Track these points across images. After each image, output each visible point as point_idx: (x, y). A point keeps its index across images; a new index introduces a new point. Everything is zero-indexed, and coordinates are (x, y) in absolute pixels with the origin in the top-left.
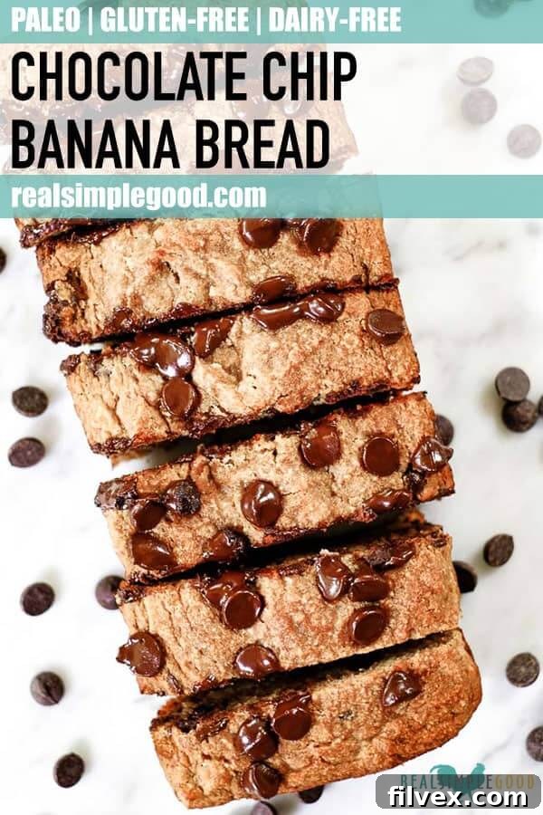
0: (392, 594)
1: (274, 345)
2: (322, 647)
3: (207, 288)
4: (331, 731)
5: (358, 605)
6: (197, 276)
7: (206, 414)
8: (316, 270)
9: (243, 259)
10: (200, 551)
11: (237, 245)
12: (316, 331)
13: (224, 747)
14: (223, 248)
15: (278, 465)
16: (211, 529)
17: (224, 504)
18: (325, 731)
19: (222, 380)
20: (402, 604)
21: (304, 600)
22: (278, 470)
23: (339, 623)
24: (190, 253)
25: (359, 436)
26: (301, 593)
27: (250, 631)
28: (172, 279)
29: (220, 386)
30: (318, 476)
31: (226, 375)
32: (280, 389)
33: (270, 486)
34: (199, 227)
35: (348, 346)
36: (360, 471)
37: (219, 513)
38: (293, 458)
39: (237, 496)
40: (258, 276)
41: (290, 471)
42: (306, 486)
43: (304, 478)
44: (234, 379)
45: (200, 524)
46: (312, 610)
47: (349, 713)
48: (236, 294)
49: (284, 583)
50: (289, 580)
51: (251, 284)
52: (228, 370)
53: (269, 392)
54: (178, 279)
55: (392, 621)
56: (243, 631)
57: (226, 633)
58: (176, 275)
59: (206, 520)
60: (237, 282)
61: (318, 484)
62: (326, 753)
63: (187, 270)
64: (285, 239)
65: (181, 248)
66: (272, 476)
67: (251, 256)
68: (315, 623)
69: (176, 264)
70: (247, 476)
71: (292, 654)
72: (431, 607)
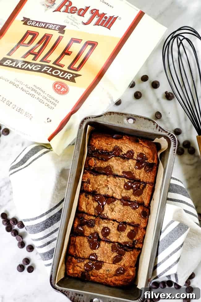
0: (125, 256)
1: (122, 208)
2: (107, 260)
3: (113, 193)
4: (104, 272)
5: (117, 254)
6: (112, 190)
7: (103, 214)
8: (135, 198)
9: (122, 190)
10: (89, 234)
11: (123, 187)
12: (131, 210)
13: (82, 265)
14: (119, 187)
15: (113, 227)
16: (94, 231)
17: (98, 228)
18: (103, 271)
19: (109, 210)
20: (125, 258)
21: (108, 249)
22: (112, 228)
23: (112, 256)
24: (113, 186)
25: (130, 230)
26: (108, 248)
27: (95, 251)
28: (107, 188)
29: (108, 211)
30: (118, 233)
31: (110, 209)
32: (119, 217)
33: (109, 229)
34: (117, 181)
35: (135, 215)
36: (127, 236)
37: (97, 229)
38: (116, 227)
39: (102, 228)
40: (123, 195)
41: (114, 229)
42: (115, 233)
43: (116, 232)
44: (111, 210)
45: (92, 229)
46: (109, 251)
47: (109, 270)
48: (118, 197)
49: (106, 244)
50: (107, 244)
51: (122, 196)
52: (111, 208)
53: (117, 217)
54: (108, 189)
55: (122, 261)
56: (93, 250)
57: (90, 250)
58: (108, 188)
59: (94, 229)
60: (119, 195)
61: (117, 234)
62: (101, 276)
63: (111, 188)
64: (132, 190)
65: (112, 184)
66: (111, 228)
67: (124, 191)
68: (108, 254)
69: (109, 186)
70: (105, 225)
71: (101, 258)
72: (130, 262)
